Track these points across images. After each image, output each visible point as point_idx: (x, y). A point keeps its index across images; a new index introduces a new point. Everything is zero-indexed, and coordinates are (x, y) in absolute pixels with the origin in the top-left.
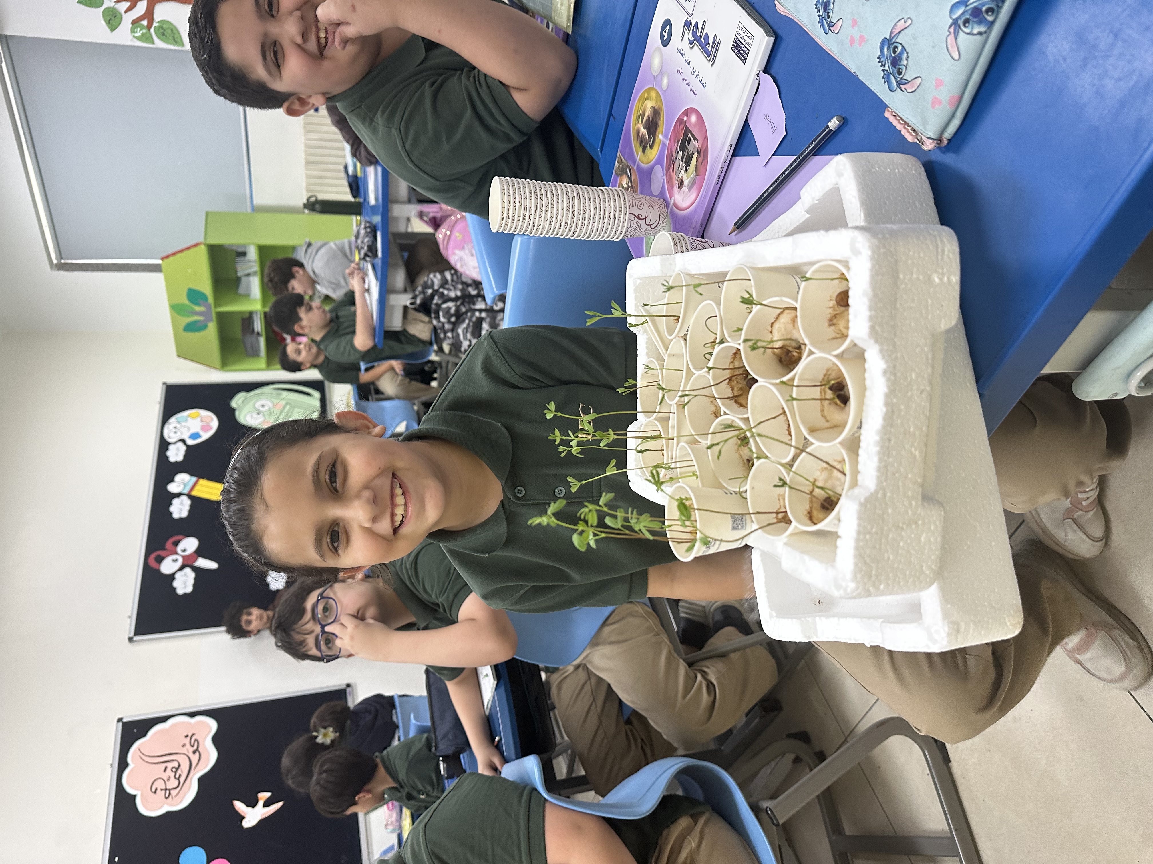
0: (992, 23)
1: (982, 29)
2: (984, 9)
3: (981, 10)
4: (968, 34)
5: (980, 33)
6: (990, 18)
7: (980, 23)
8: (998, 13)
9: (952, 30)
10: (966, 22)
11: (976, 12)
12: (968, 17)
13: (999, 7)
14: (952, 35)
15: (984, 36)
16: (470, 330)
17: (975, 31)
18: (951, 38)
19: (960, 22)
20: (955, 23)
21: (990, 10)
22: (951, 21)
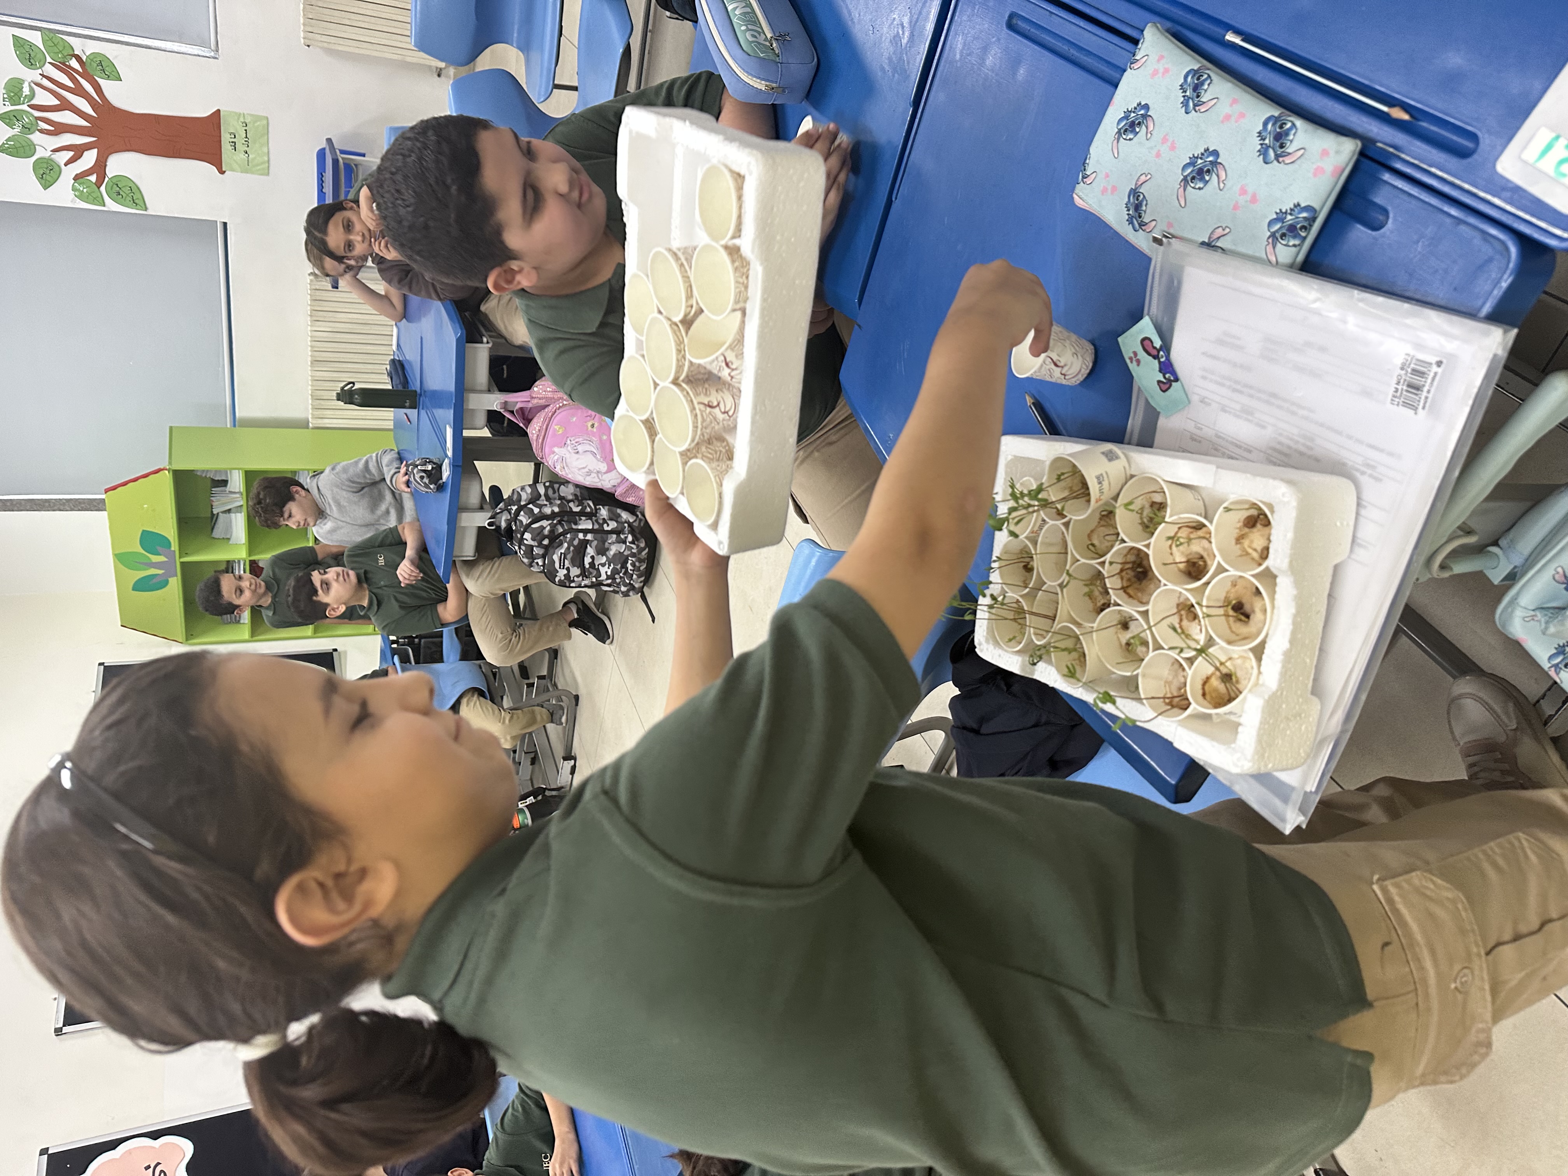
0: (1305, 238)
1: (1297, 242)
2: (1298, 226)
3: (1295, 227)
4: (1285, 245)
5: (1294, 246)
6: (1303, 234)
7: (1294, 237)
8: (1310, 230)
9: (1270, 240)
10: (1283, 236)
11: (1292, 229)
12: (1284, 231)
13: (1311, 226)
14: (1271, 245)
15: (1298, 248)
16: (569, 556)
17: (1291, 243)
18: (1270, 247)
19: (1278, 235)
20: (1273, 235)
21: (1303, 228)
22: (1269, 234)
